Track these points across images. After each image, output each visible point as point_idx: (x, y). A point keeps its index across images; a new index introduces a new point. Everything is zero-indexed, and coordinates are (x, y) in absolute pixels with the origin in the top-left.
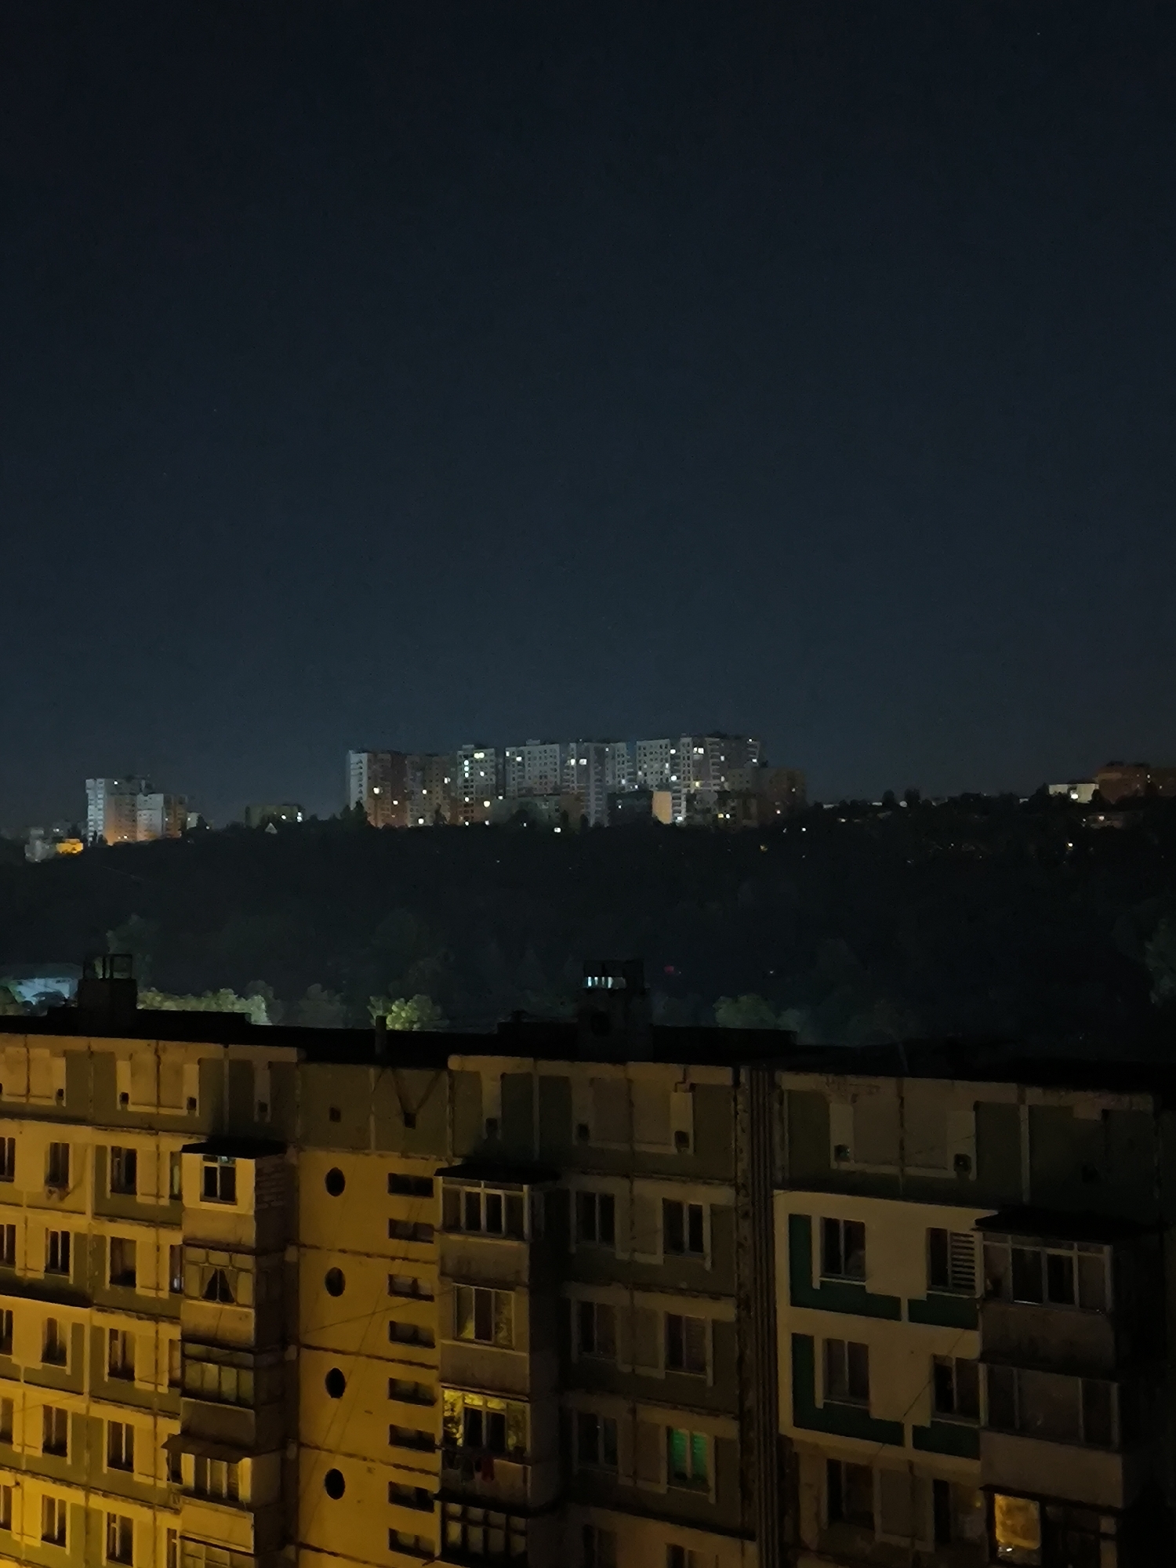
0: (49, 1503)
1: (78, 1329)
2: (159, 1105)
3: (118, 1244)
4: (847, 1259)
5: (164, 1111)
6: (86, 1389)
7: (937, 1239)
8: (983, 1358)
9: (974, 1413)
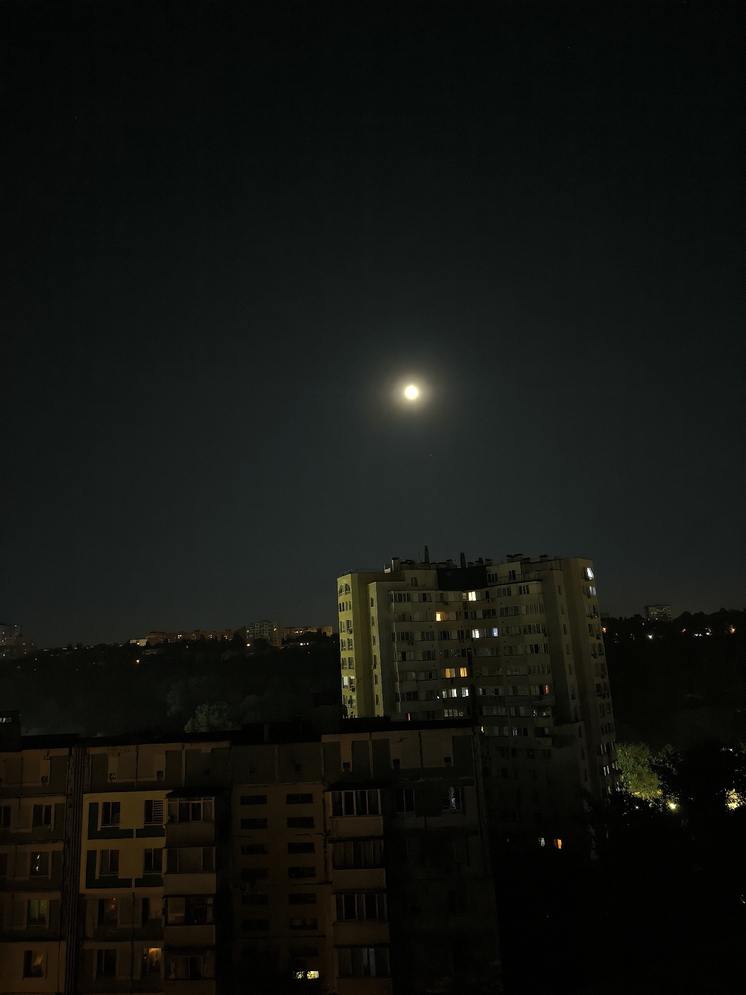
4: (112, 818)
7: (149, 804)
8: (165, 848)
9: (159, 868)
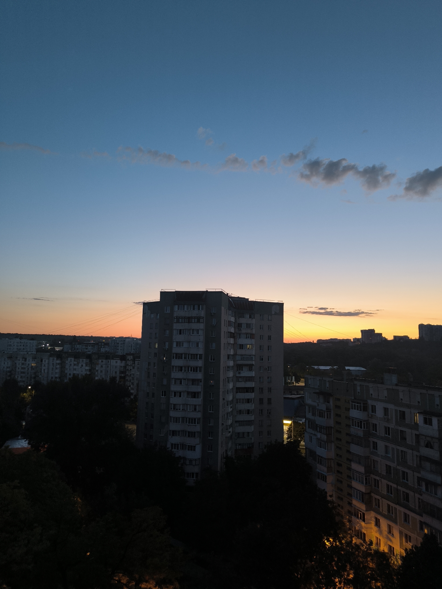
0: (388, 486)
1: (393, 449)
2: (410, 402)
3: (401, 431)
5: (411, 404)
6: (396, 463)
